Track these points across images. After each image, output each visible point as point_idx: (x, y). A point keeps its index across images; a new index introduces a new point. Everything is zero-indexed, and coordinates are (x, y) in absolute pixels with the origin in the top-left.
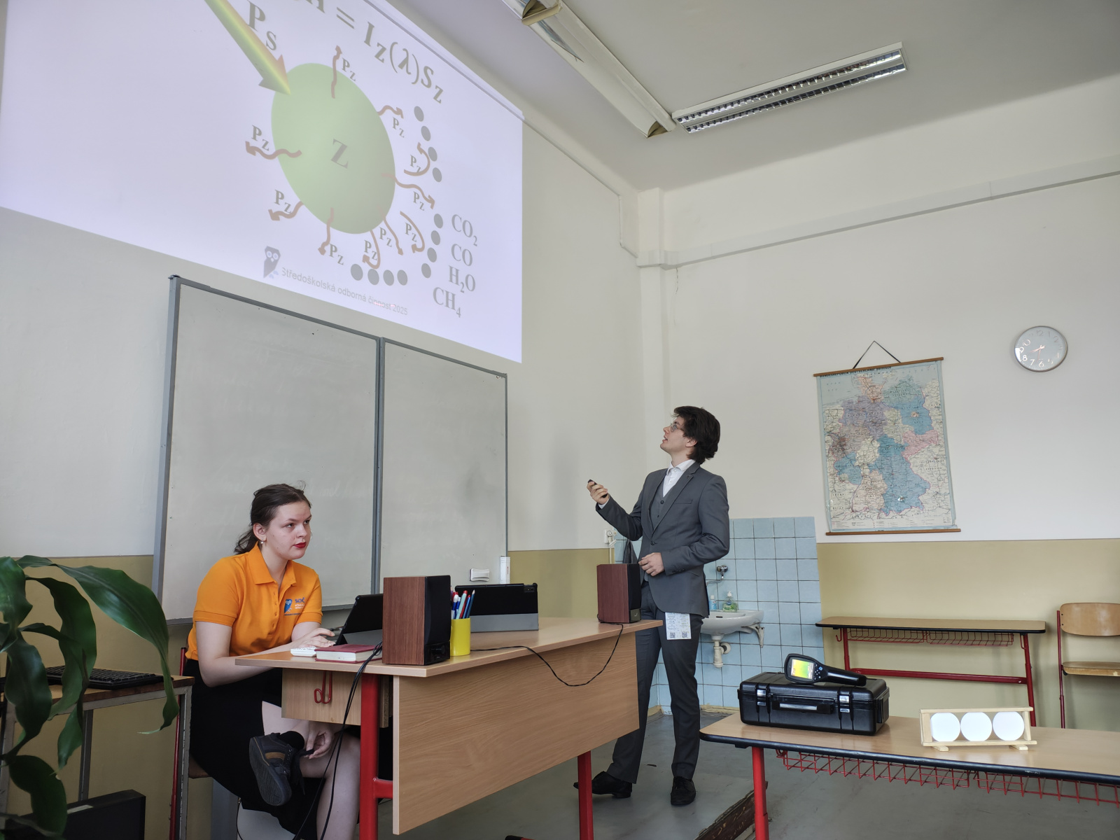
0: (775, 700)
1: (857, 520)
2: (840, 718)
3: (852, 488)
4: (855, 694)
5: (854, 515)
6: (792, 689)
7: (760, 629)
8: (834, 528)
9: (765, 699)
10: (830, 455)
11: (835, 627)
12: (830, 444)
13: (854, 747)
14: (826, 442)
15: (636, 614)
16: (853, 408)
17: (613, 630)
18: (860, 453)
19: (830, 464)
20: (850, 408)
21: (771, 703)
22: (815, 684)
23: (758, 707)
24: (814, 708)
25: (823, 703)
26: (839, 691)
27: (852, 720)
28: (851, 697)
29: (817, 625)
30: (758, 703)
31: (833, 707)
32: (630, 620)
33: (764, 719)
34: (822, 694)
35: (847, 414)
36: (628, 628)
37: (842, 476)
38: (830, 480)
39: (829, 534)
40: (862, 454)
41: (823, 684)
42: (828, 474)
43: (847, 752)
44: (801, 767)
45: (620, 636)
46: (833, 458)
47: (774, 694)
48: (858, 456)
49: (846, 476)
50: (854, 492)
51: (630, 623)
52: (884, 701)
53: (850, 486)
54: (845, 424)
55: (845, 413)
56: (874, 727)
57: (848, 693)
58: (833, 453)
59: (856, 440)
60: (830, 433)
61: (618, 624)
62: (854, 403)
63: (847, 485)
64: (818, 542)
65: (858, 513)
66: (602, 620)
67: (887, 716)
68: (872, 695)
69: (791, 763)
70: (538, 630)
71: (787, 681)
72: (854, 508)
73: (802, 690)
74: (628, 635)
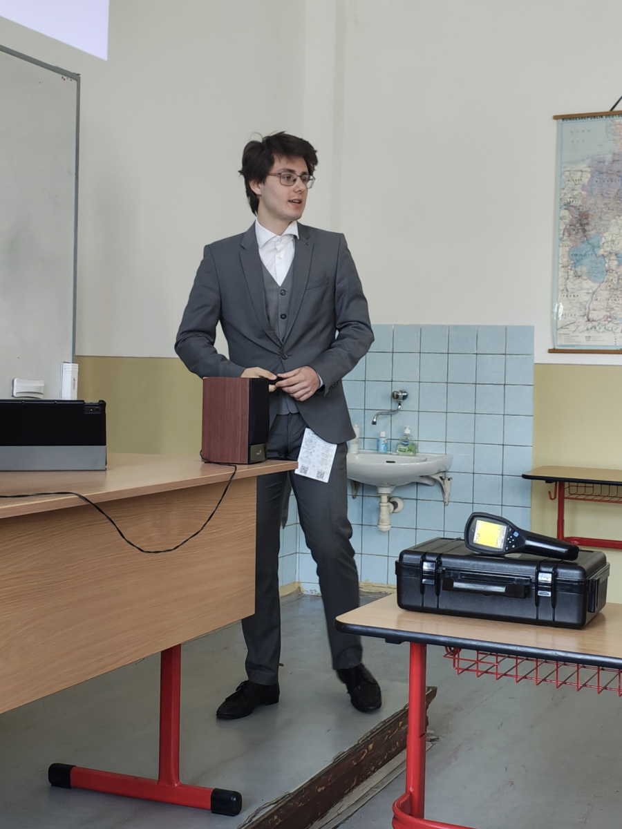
0: (447, 576)
1: (593, 333)
2: (537, 605)
3: (591, 288)
4: (560, 571)
5: (590, 325)
6: (473, 562)
7: (446, 481)
8: (561, 343)
9: (434, 575)
10: (565, 238)
11: (549, 480)
12: (567, 221)
13: (553, 645)
14: (561, 219)
15: (258, 451)
16: (604, 170)
17: (222, 473)
18: (607, 236)
19: (564, 251)
20: (601, 171)
21: (442, 581)
22: (507, 556)
23: (423, 586)
24: (502, 589)
25: (515, 582)
26: (539, 566)
27: (554, 607)
28: (555, 575)
29: (525, 477)
30: (424, 580)
31: (528, 588)
32: (249, 459)
33: (430, 604)
34: (515, 570)
35: (595, 179)
36: (244, 470)
37: (579, 269)
38: (561, 274)
39: (552, 351)
40: (610, 239)
41: (517, 556)
42: (560, 266)
43: (541, 652)
44: (477, 671)
45: (230, 481)
46: (569, 243)
47: (448, 569)
48: (603, 240)
49: (584, 269)
50: (594, 293)
51: (249, 464)
52: (601, 581)
53: (588, 284)
54: (591, 194)
55: (592, 176)
56: (583, 617)
57: (551, 570)
58: (570, 235)
59: (604, 218)
60: (568, 206)
61: (229, 464)
62: (606, 163)
63: (584, 282)
64: (536, 362)
65: (595, 323)
66: (208, 459)
67: (603, 603)
68: (585, 573)
69: (463, 665)
70: (105, 470)
71: (468, 551)
72: (590, 316)
73: (487, 564)
74: (245, 481)
